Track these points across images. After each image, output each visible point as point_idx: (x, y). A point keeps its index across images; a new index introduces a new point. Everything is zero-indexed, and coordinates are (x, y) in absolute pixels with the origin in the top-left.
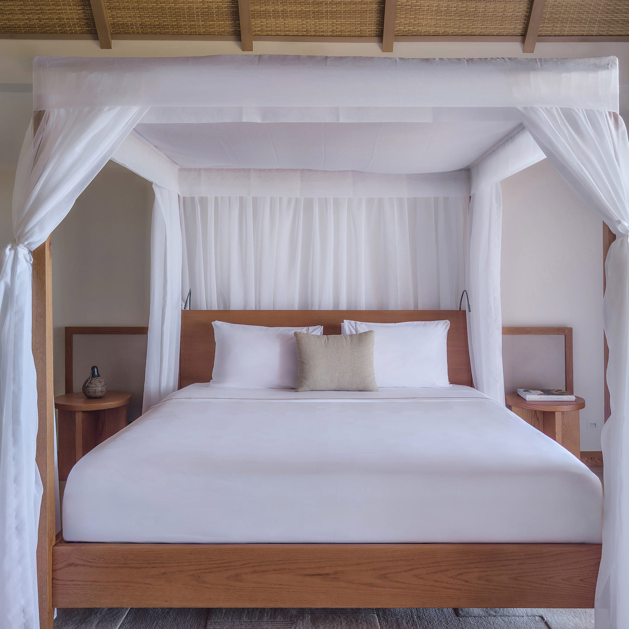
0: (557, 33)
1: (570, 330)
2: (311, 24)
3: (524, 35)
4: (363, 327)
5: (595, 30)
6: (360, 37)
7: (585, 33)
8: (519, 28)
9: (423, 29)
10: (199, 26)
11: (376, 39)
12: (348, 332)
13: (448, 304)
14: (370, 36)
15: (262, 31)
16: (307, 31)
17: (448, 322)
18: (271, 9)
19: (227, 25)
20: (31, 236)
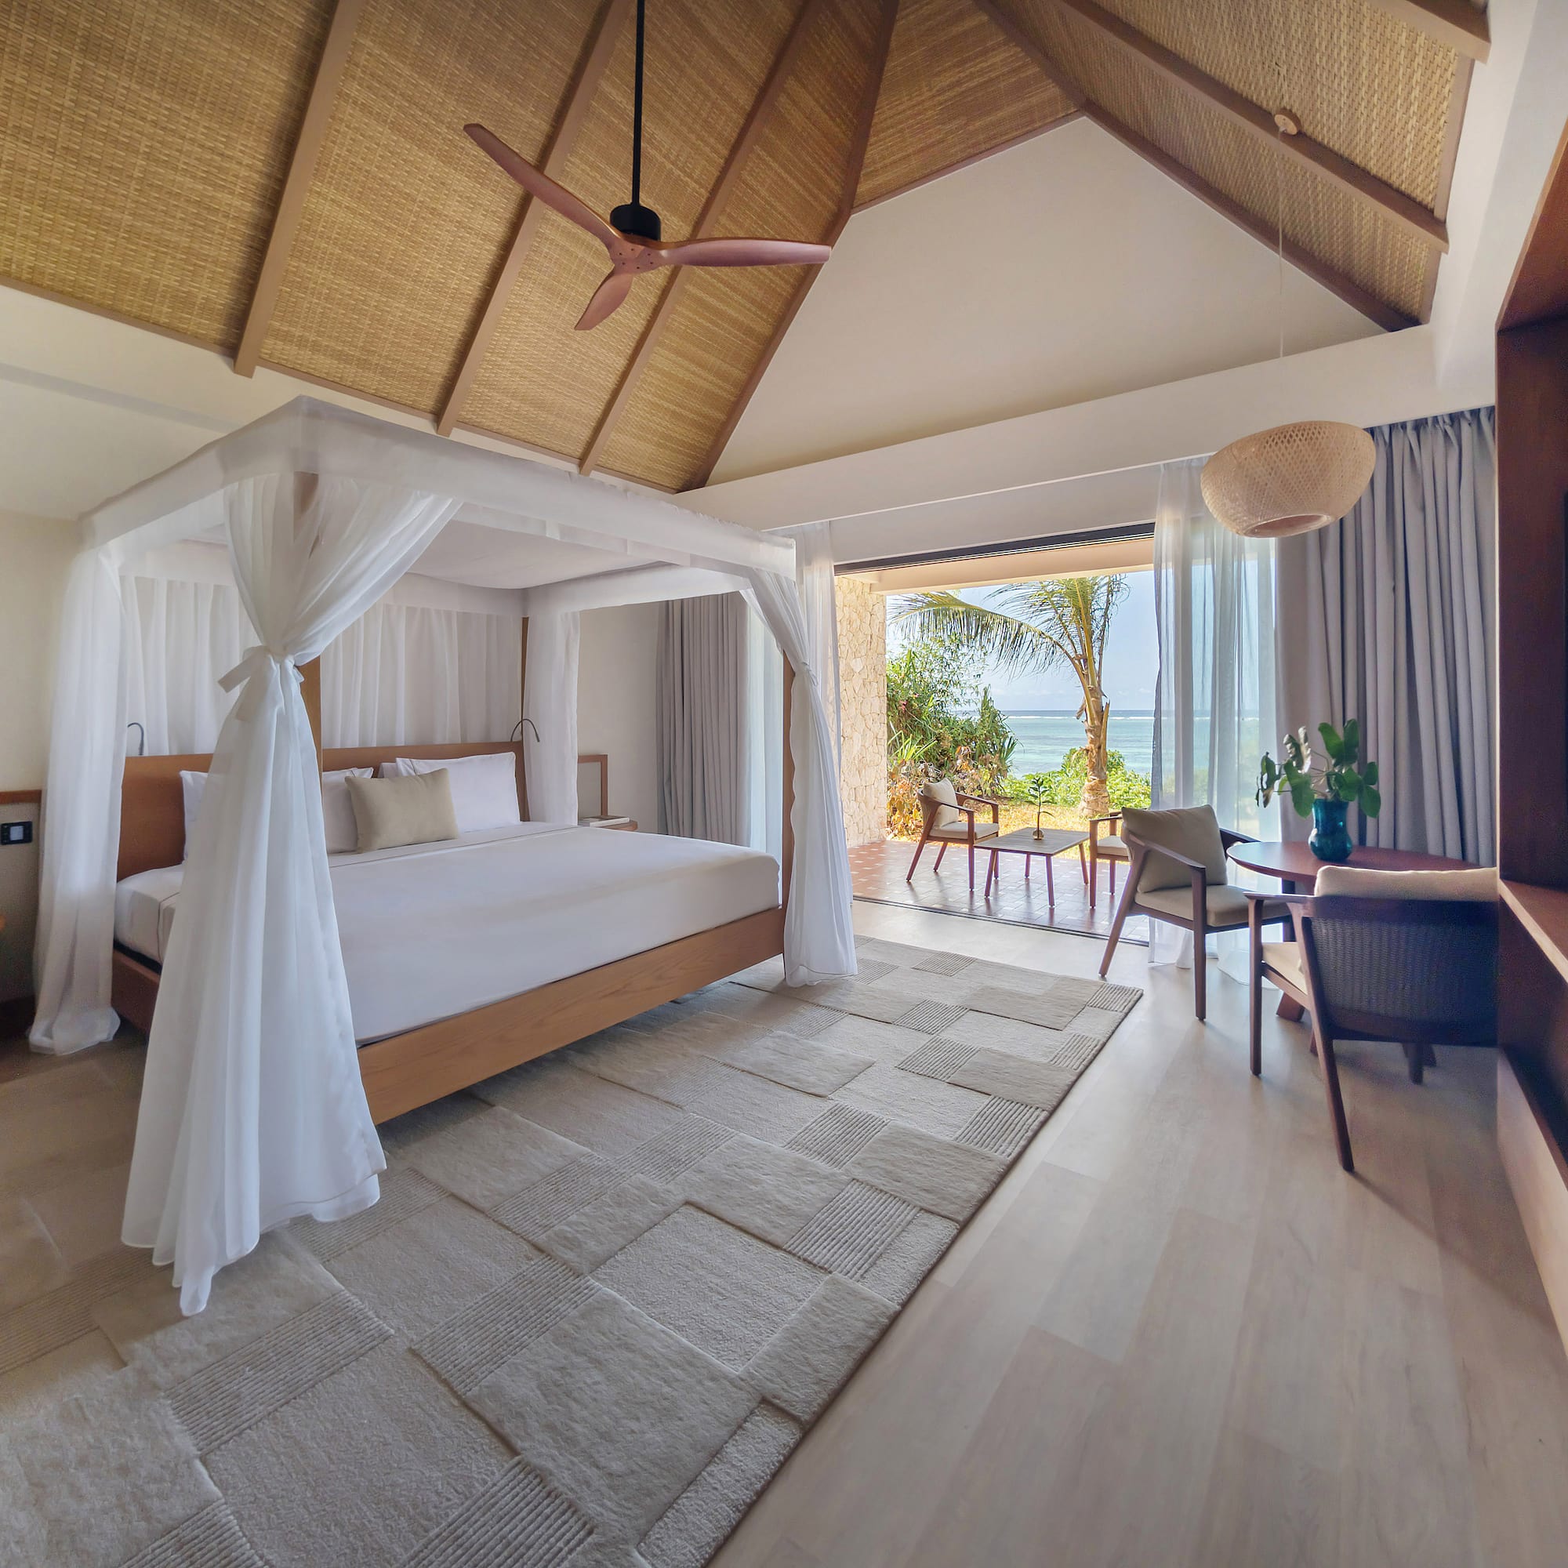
0: (609, 466)
1: (606, 756)
2: (350, 373)
3: (582, 461)
4: (425, 766)
5: (638, 472)
6: (412, 408)
7: (630, 473)
8: (579, 452)
9: (487, 423)
10: (160, 312)
11: (430, 416)
12: (404, 773)
13: (500, 735)
14: (424, 411)
15: (271, 355)
16: (341, 378)
17: (514, 754)
18: (297, 334)
19: (214, 328)
20: (310, 645)
